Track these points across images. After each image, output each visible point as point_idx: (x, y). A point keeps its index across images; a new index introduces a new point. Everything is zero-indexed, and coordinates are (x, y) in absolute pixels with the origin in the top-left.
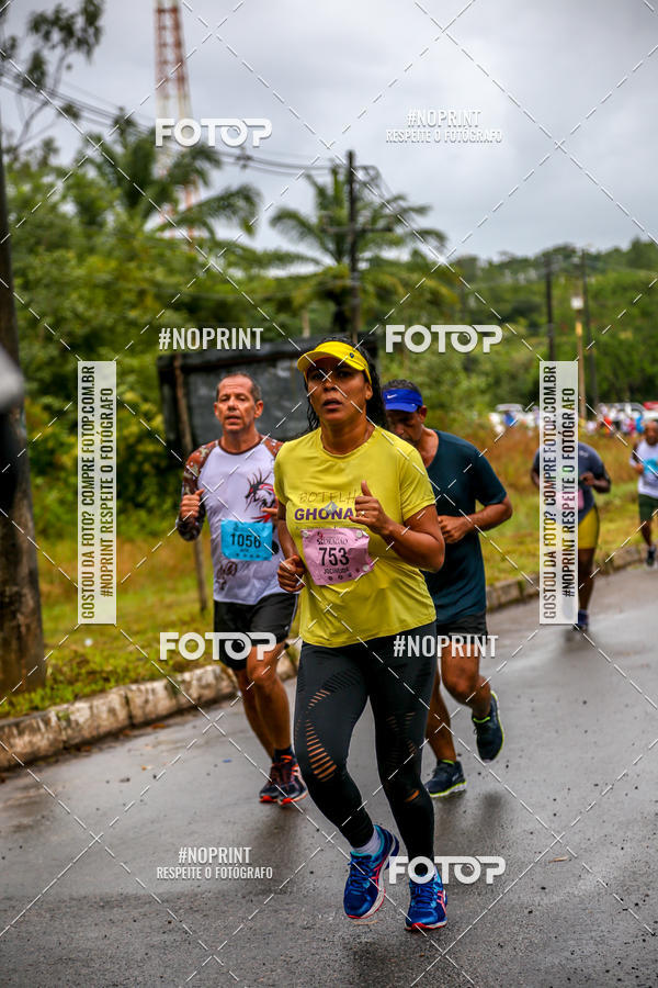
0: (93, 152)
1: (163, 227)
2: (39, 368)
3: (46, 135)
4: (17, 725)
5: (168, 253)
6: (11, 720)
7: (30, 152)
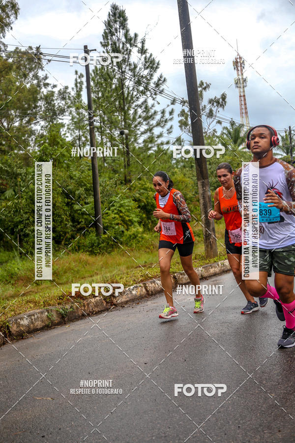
0: (225, 131)
1: (243, 148)
2: (214, 184)
3: (213, 129)
4: (211, 266)
5: (245, 155)
6: (209, 264)
7: (209, 133)
